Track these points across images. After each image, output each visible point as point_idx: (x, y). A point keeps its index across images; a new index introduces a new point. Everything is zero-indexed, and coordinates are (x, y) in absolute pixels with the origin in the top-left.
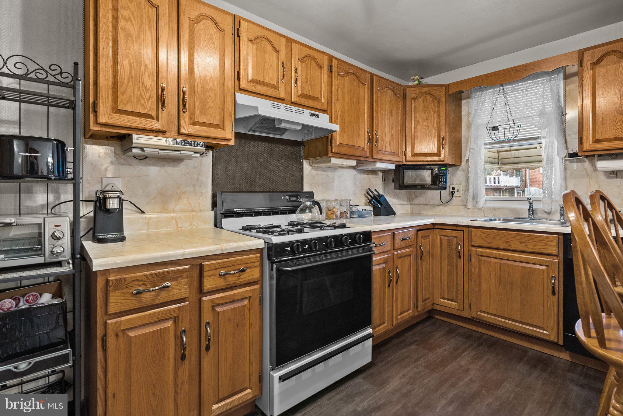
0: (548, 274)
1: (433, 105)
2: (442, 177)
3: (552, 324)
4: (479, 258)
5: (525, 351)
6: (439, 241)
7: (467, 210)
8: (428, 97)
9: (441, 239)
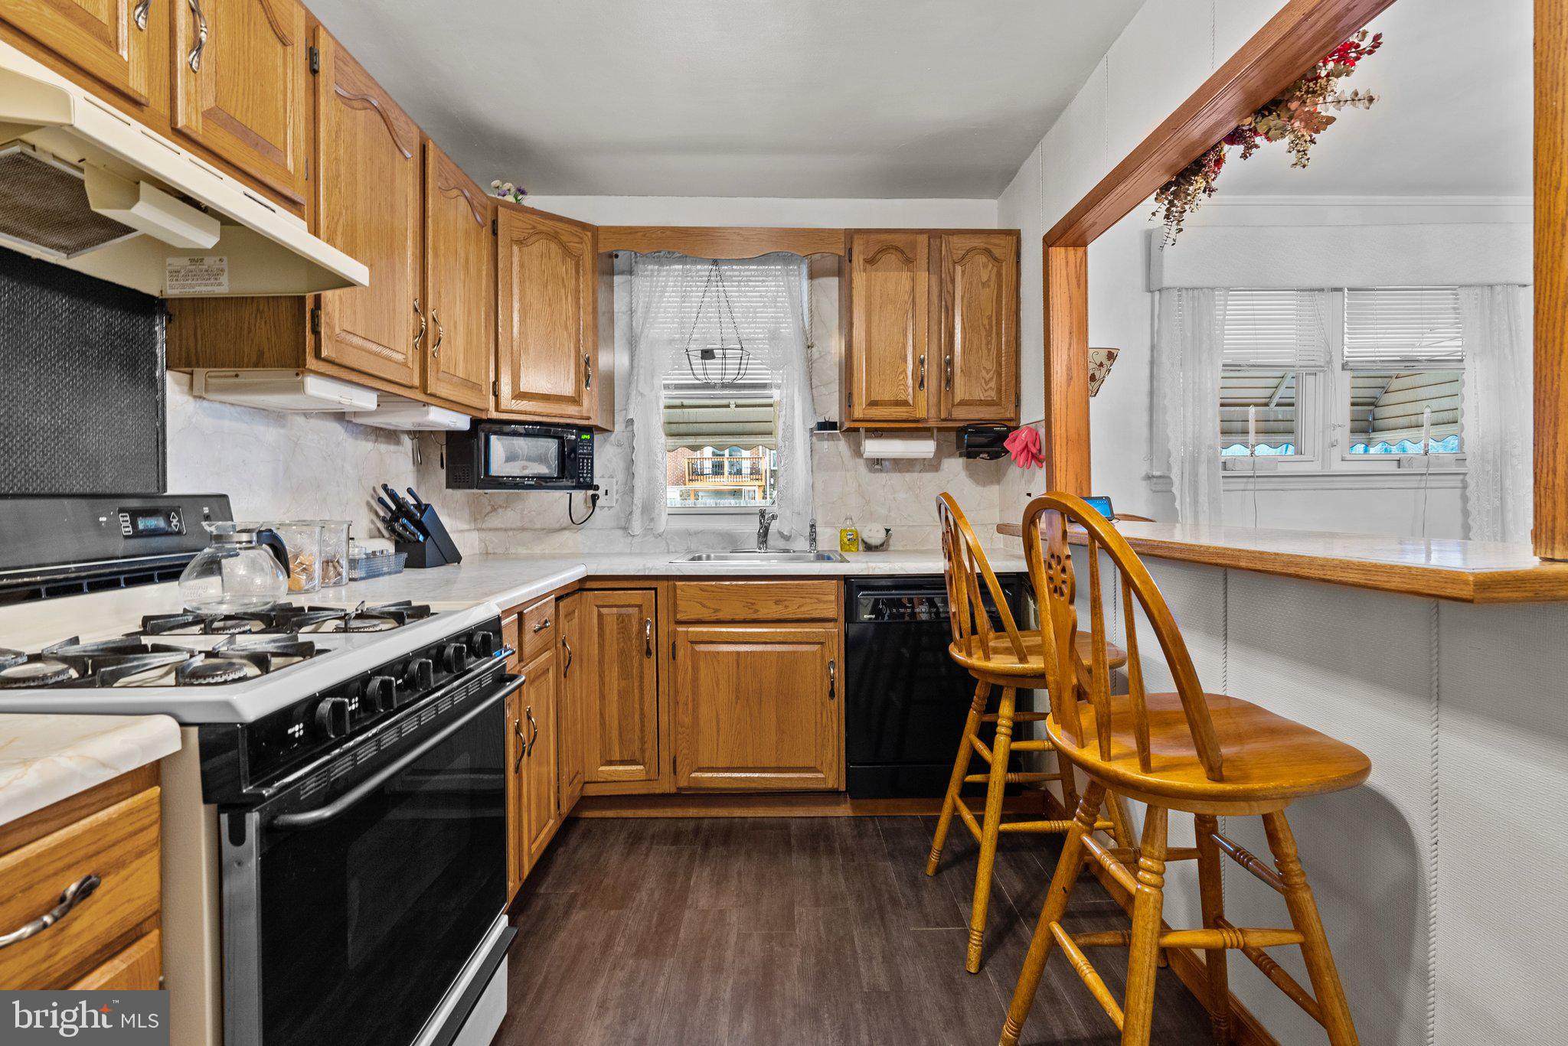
0: (823, 658)
1: (565, 269)
2: (583, 459)
3: (830, 755)
4: (692, 648)
5: (783, 825)
6: (595, 621)
7: (630, 538)
8: (553, 246)
9: (600, 615)
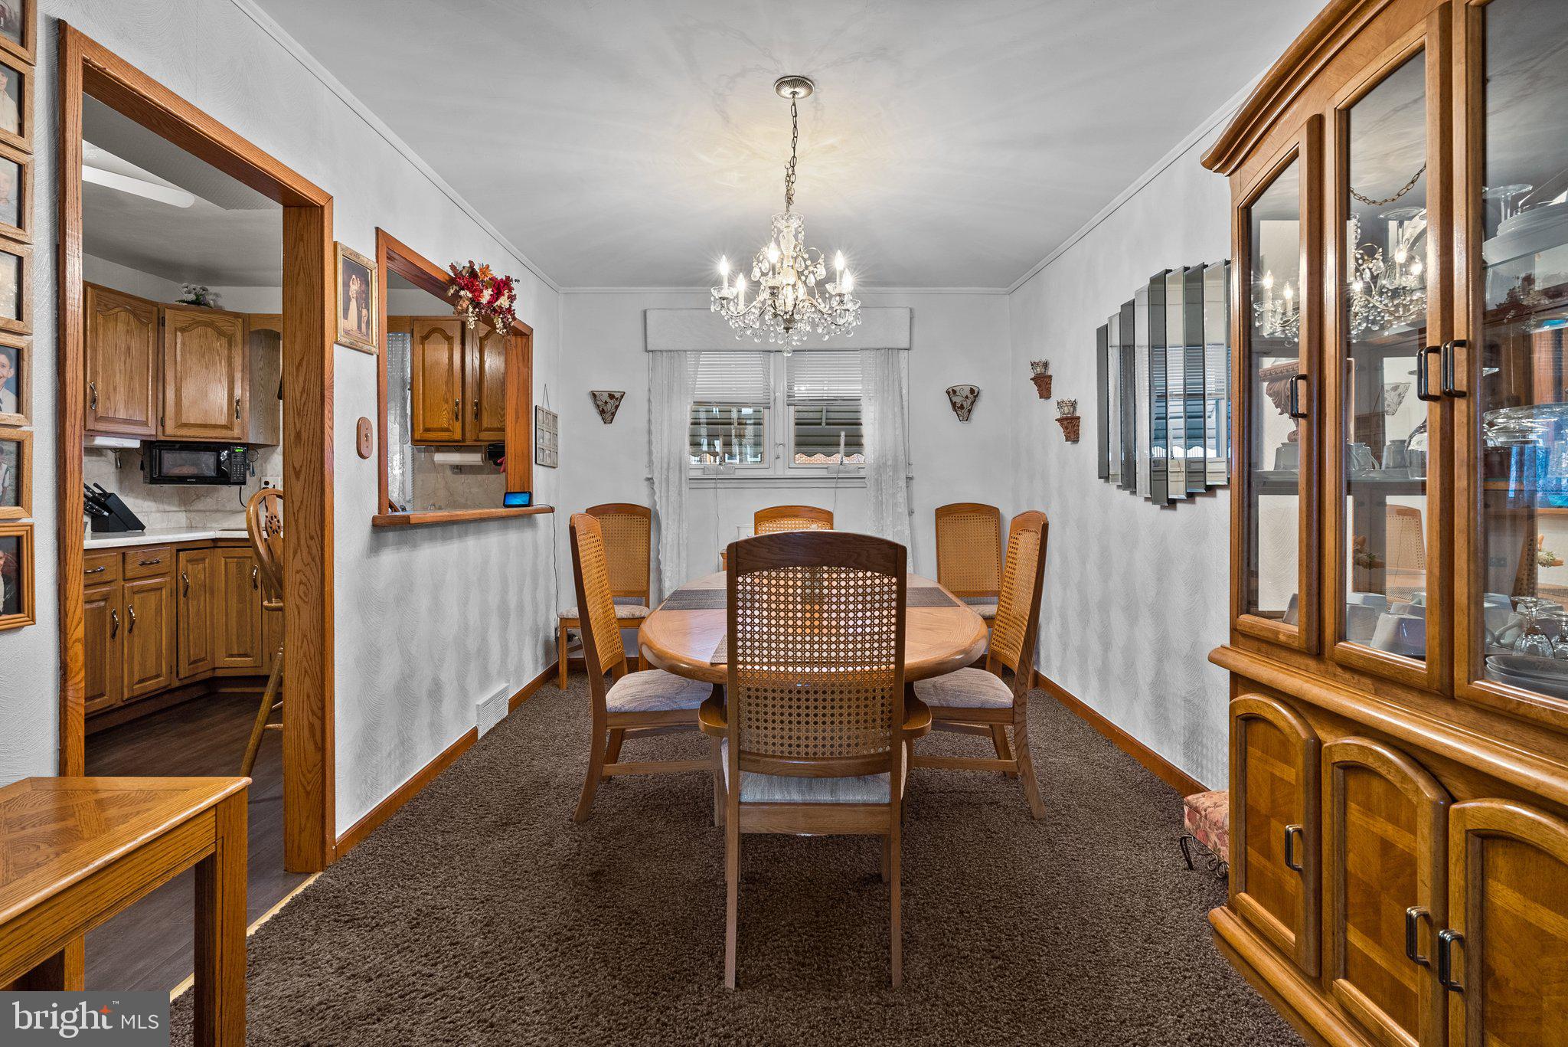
1: (220, 345)
2: (237, 465)
6: (223, 567)
8: (209, 329)
9: (226, 564)
